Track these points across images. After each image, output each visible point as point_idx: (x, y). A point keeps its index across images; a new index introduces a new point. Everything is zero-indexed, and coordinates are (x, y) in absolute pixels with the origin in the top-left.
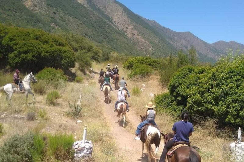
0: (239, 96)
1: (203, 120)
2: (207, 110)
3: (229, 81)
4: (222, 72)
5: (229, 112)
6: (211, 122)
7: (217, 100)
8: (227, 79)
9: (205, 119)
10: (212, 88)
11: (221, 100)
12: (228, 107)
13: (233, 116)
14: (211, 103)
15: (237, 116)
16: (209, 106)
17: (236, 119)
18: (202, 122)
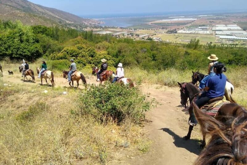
0: (15, 46)
1: (3, 58)
2: (3, 53)
3: (9, 41)
4: (5, 37)
5: (13, 53)
6: (7, 58)
7: (6, 49)
8: (8, 40)
9: (4, 57)
10: (2, 44)
11: (8, 49)
12: (12, 51)
13: (15, 54)
14: (4, 51)
15: (17, 54)
16: (4, 52)
17: (17, 55)
18: (3, 59)
